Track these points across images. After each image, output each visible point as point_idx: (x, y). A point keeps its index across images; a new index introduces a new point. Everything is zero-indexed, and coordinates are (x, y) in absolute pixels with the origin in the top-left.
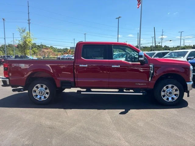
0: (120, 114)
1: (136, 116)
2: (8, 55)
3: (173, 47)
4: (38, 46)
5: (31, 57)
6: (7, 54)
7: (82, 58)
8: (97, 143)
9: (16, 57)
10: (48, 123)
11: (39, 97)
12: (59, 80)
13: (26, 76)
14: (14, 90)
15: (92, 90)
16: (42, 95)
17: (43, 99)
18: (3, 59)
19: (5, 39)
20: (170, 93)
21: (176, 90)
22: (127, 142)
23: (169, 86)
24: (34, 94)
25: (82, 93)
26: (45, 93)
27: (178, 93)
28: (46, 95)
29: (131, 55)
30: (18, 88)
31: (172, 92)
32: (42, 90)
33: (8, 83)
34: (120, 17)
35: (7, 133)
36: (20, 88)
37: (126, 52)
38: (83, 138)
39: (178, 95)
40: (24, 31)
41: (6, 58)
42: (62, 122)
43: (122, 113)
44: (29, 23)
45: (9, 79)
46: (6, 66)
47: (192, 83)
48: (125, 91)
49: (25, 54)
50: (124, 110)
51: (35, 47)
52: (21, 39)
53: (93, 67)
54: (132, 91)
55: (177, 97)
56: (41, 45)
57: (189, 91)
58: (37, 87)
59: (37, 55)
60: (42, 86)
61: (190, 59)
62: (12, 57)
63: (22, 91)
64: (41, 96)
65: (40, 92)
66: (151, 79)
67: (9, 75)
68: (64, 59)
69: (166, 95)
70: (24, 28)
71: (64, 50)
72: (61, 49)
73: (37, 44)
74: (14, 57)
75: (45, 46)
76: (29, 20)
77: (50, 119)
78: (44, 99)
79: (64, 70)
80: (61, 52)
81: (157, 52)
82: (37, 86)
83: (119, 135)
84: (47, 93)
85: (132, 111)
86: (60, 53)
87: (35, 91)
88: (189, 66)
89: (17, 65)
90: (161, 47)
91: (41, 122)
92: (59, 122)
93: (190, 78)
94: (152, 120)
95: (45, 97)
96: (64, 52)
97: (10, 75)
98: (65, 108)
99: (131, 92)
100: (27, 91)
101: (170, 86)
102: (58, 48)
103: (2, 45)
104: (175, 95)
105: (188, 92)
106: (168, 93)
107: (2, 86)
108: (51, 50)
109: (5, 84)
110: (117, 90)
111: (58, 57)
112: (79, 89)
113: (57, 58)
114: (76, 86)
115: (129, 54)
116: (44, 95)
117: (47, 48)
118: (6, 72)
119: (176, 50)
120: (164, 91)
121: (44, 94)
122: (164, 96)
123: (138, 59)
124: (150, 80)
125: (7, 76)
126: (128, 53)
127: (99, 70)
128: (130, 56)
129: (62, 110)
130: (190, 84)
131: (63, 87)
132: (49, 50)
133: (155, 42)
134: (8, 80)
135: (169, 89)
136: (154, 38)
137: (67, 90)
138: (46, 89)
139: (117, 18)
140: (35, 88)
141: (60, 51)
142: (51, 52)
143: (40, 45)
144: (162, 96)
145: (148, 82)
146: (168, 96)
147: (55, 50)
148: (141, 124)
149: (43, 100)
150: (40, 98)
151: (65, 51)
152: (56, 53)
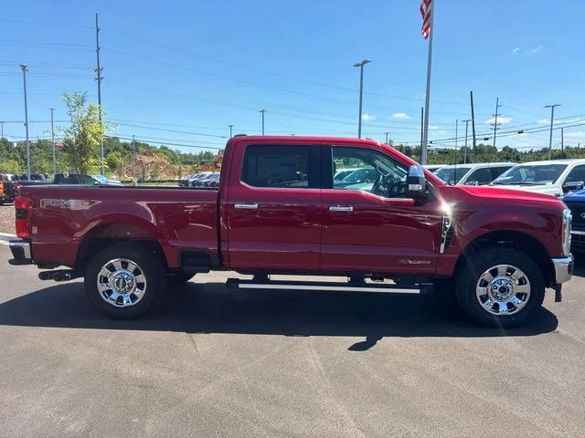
0: (349, 349)
1: (397, 358)
2: (37, 173)
3: (531, 152)
4: (125, 146)
5: (101, 179)
6: (34, 169)
7: (242, 183)
8: (274, 431)
9: (59, 178)
10: (139, 371)
11: (115, 296)
12: (173, 247)
13: (79, 234)
14: (43, 276)
15: (273, 277)
16: (125, 292)
17: (128, 302)
18: (19, 183)
19: (26, 125)
20: (503, 290)
21: (521, 282)
22: (363, 431)
23: (499, 271)
24: (102, 288)
25: (241, 286)
26: (135, 285)
27: (526, 288)
28: (137, 290)
29: (391, 176)
30: (55, 269)
31: (509, 286)
32: (126, 276)
33: (28, 255)
34: (365, 62)
35: (18, 398)
36: (61, 271)
37: (375, 165)
38: (236, 418)
39: (526, 295)
40: (80, 103)
41: (29, 180)
42: (178, 371)
43: (356, 347)
44: (99, 79)
45: (30, 243)
46: (23, 206)
47: (570, 259)
48: (368, 281)
49: (84, 170)
50: (363, 339)
51: (116, 149)
52: (71, 125)
53: (281, 210)
54: (391, 282)
55: (524, 300)
56: (132, 144)
57: (560, 285)
58: (112, 268)
59: (120, 174)
60: (125, 265)
61: (573, 188)
62: (46, 177)
63: (67, 279)
64: (122, 293)
65: (118, 281)
66: (446, 247)
67: (30, 232)
68: (200, 184)
69: (490, 295)
70: (81, 94)
71: (201, 159)
72: (194, 154)
73: (122, 141)
74: (52, 178)
75: (146, 146)
76: (99, 70)
77: (146, 362)
78: (131, 303)
79: (197, 217)
80: (191, 163)
81: (474, 167)
82: (111, 264)
83: (341, 409)
84: (140, 286)
85: (387, 342)
86: (189, 167)
87: (105, 280)
88: (560, 210)
89: (53, 203)
90: (492, 150)
91: (116, 370)
92: (170, 370)
93: (564, 245)
94: (444, 369)
95: (133, 297)
96: (202, 164)
97: (35, 230)
98: (190, 329)
99: (388, 286)
100: (81, 280)
101: (502, 268)
102: (182, 153)
103: (19, 143)
104: (519, 296)
105: (558, 288)
106: (497, 291)
107: (11, 262)
108: (164, 159)
109: (19, 258)
110: (345, 279)
111: (183, 178)
112: (234, 275)
113: (179, 182)
114: (224, 266)
115: (386, 173)
116: (132, 291)
117: (150, 151)
118: (23, 223)
119: (537, 160)
120: (485, 284)
121: (130, 288)
122: (484, 298)
123: (408, 187)
124: (442, 251)
125: (24, 235)
126: (380, 168)
127: (299, 219)
128: (388, 178)
129: (182, 336)
130: (562, 264)
131: (186, 269)
132: (156, 159)
133: (474, 136)
134: (27, 244)
135: (499, 278)
136: (470, 123)
137: (199, 279)
138: (136, 272)
139: (357, 65)
140: (104, 271)
141: (188, 160)
142: (163, 164)
143: (130, 142)
144: (479, 299)
145: (436, 255)
146: (496, 297)
147: (174, 158)
148: (410, 379)
149: (128, 304)
150: (120, 299)
151: (204, 161)
152: (177, 167)
